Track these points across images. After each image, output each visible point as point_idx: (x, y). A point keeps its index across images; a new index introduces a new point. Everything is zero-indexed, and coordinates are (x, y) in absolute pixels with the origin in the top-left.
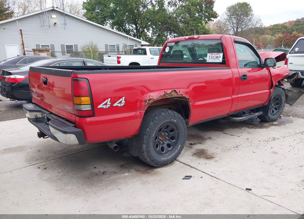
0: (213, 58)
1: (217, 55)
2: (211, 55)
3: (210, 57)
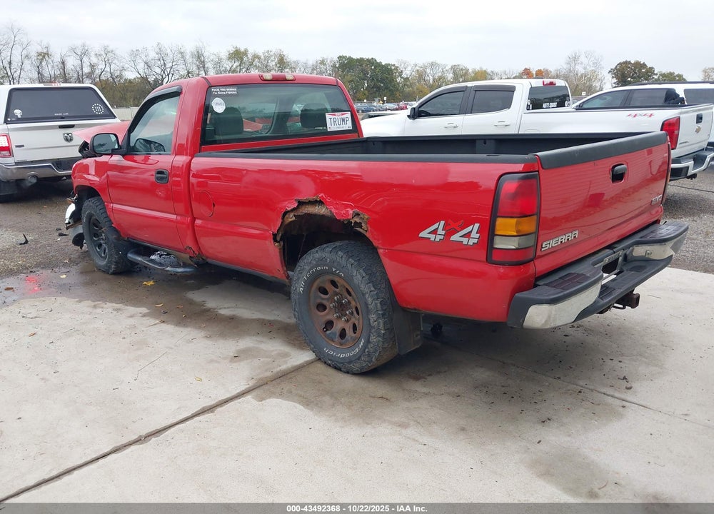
0: (337, 122)
1: (343, 117)
2: (333, 117)
3: (332, 120)
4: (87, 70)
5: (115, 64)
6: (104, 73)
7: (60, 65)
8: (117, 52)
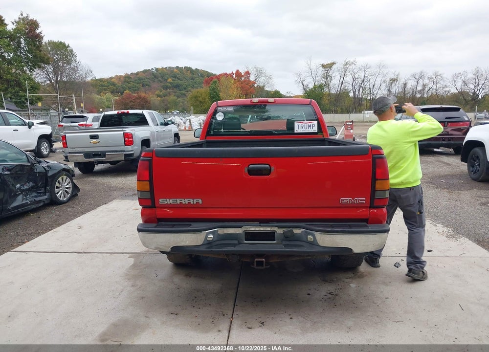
0: (304, 127)
1: (310, 124)
2: (300, 124)
3: (300, 126)
4: (419, 88)
5: (440, 83)
6: (431, 89)
7: (403, 86)
8: (444, 76)
